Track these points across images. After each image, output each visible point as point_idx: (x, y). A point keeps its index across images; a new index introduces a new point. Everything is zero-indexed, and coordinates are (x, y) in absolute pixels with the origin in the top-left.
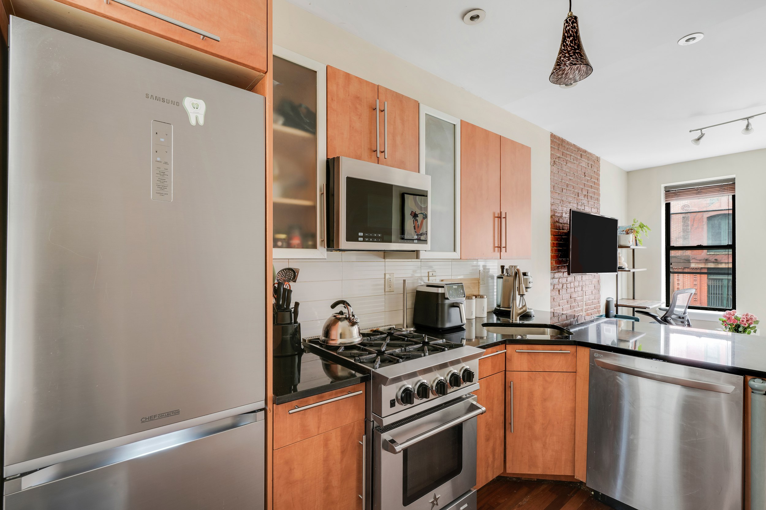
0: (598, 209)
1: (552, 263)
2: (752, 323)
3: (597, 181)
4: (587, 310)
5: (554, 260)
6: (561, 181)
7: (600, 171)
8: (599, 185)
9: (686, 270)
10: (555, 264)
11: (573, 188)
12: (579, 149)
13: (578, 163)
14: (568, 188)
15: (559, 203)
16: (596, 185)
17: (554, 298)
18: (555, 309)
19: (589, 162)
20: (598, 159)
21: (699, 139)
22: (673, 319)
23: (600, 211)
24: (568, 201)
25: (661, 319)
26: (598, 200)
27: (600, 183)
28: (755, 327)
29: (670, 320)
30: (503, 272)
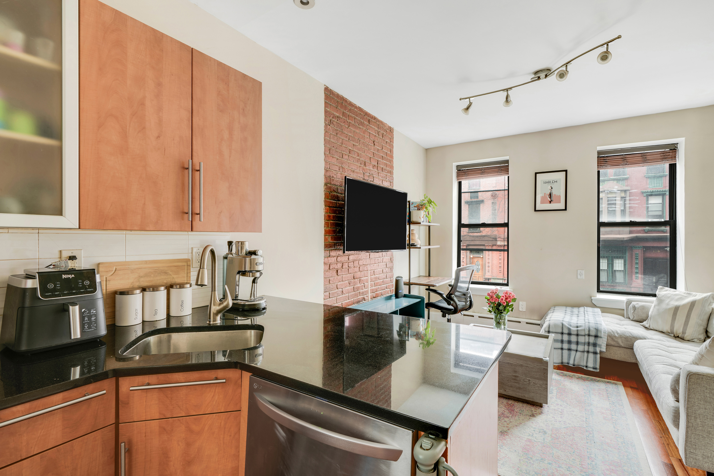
0: (391, 183)
1: (325, 240)
2: (510, 301)
3: (389, 153)
4: (375, 291)
5: (329, 236)
6: (341, 144)
7: (393, 143)
8: (392, 157)
9: (494, 248)
10: (331, 240)
11: (358, 156)
12: (366, 114)
13: (364, 128)
14: (350, 155)
15: (338, 170)
16: (389, 157)
17: (330, 280)
18: (331, 292)
19: (380, 130)
20: (391, 130)
21: (467, 109)
22: (456, 296)
23: (393, 185)
24: (350, 169)
25: (447, 296)
26: (391, 173)
27: (394, 155)
28: (512, 305)
29: (454, 297)
30: (230, 250)
